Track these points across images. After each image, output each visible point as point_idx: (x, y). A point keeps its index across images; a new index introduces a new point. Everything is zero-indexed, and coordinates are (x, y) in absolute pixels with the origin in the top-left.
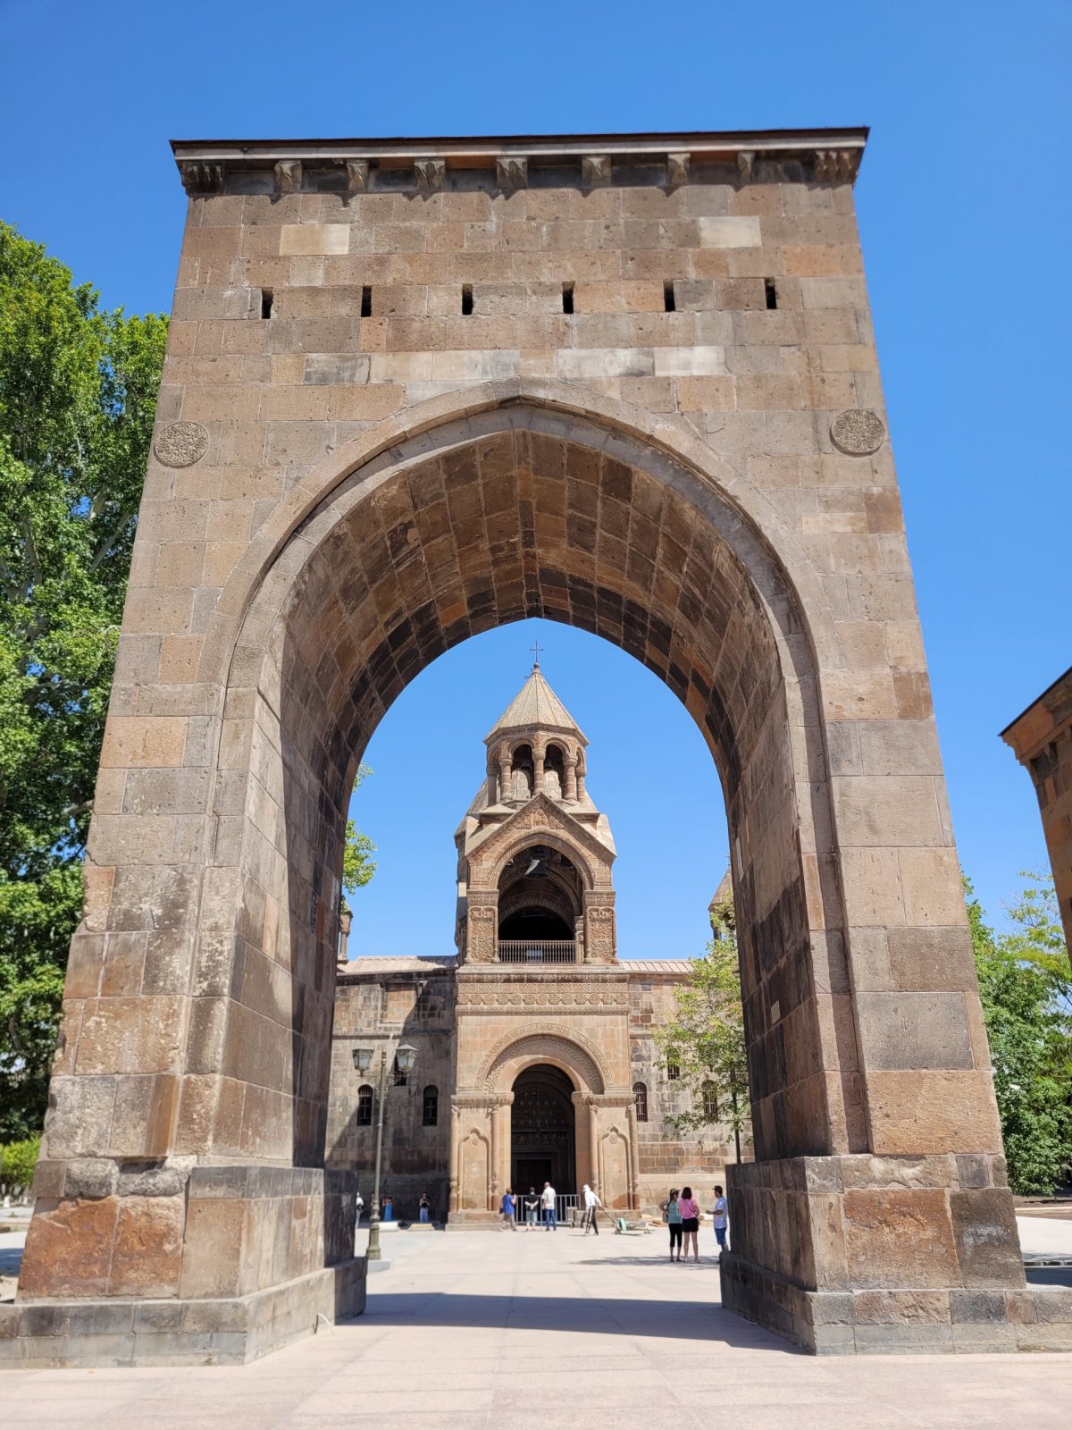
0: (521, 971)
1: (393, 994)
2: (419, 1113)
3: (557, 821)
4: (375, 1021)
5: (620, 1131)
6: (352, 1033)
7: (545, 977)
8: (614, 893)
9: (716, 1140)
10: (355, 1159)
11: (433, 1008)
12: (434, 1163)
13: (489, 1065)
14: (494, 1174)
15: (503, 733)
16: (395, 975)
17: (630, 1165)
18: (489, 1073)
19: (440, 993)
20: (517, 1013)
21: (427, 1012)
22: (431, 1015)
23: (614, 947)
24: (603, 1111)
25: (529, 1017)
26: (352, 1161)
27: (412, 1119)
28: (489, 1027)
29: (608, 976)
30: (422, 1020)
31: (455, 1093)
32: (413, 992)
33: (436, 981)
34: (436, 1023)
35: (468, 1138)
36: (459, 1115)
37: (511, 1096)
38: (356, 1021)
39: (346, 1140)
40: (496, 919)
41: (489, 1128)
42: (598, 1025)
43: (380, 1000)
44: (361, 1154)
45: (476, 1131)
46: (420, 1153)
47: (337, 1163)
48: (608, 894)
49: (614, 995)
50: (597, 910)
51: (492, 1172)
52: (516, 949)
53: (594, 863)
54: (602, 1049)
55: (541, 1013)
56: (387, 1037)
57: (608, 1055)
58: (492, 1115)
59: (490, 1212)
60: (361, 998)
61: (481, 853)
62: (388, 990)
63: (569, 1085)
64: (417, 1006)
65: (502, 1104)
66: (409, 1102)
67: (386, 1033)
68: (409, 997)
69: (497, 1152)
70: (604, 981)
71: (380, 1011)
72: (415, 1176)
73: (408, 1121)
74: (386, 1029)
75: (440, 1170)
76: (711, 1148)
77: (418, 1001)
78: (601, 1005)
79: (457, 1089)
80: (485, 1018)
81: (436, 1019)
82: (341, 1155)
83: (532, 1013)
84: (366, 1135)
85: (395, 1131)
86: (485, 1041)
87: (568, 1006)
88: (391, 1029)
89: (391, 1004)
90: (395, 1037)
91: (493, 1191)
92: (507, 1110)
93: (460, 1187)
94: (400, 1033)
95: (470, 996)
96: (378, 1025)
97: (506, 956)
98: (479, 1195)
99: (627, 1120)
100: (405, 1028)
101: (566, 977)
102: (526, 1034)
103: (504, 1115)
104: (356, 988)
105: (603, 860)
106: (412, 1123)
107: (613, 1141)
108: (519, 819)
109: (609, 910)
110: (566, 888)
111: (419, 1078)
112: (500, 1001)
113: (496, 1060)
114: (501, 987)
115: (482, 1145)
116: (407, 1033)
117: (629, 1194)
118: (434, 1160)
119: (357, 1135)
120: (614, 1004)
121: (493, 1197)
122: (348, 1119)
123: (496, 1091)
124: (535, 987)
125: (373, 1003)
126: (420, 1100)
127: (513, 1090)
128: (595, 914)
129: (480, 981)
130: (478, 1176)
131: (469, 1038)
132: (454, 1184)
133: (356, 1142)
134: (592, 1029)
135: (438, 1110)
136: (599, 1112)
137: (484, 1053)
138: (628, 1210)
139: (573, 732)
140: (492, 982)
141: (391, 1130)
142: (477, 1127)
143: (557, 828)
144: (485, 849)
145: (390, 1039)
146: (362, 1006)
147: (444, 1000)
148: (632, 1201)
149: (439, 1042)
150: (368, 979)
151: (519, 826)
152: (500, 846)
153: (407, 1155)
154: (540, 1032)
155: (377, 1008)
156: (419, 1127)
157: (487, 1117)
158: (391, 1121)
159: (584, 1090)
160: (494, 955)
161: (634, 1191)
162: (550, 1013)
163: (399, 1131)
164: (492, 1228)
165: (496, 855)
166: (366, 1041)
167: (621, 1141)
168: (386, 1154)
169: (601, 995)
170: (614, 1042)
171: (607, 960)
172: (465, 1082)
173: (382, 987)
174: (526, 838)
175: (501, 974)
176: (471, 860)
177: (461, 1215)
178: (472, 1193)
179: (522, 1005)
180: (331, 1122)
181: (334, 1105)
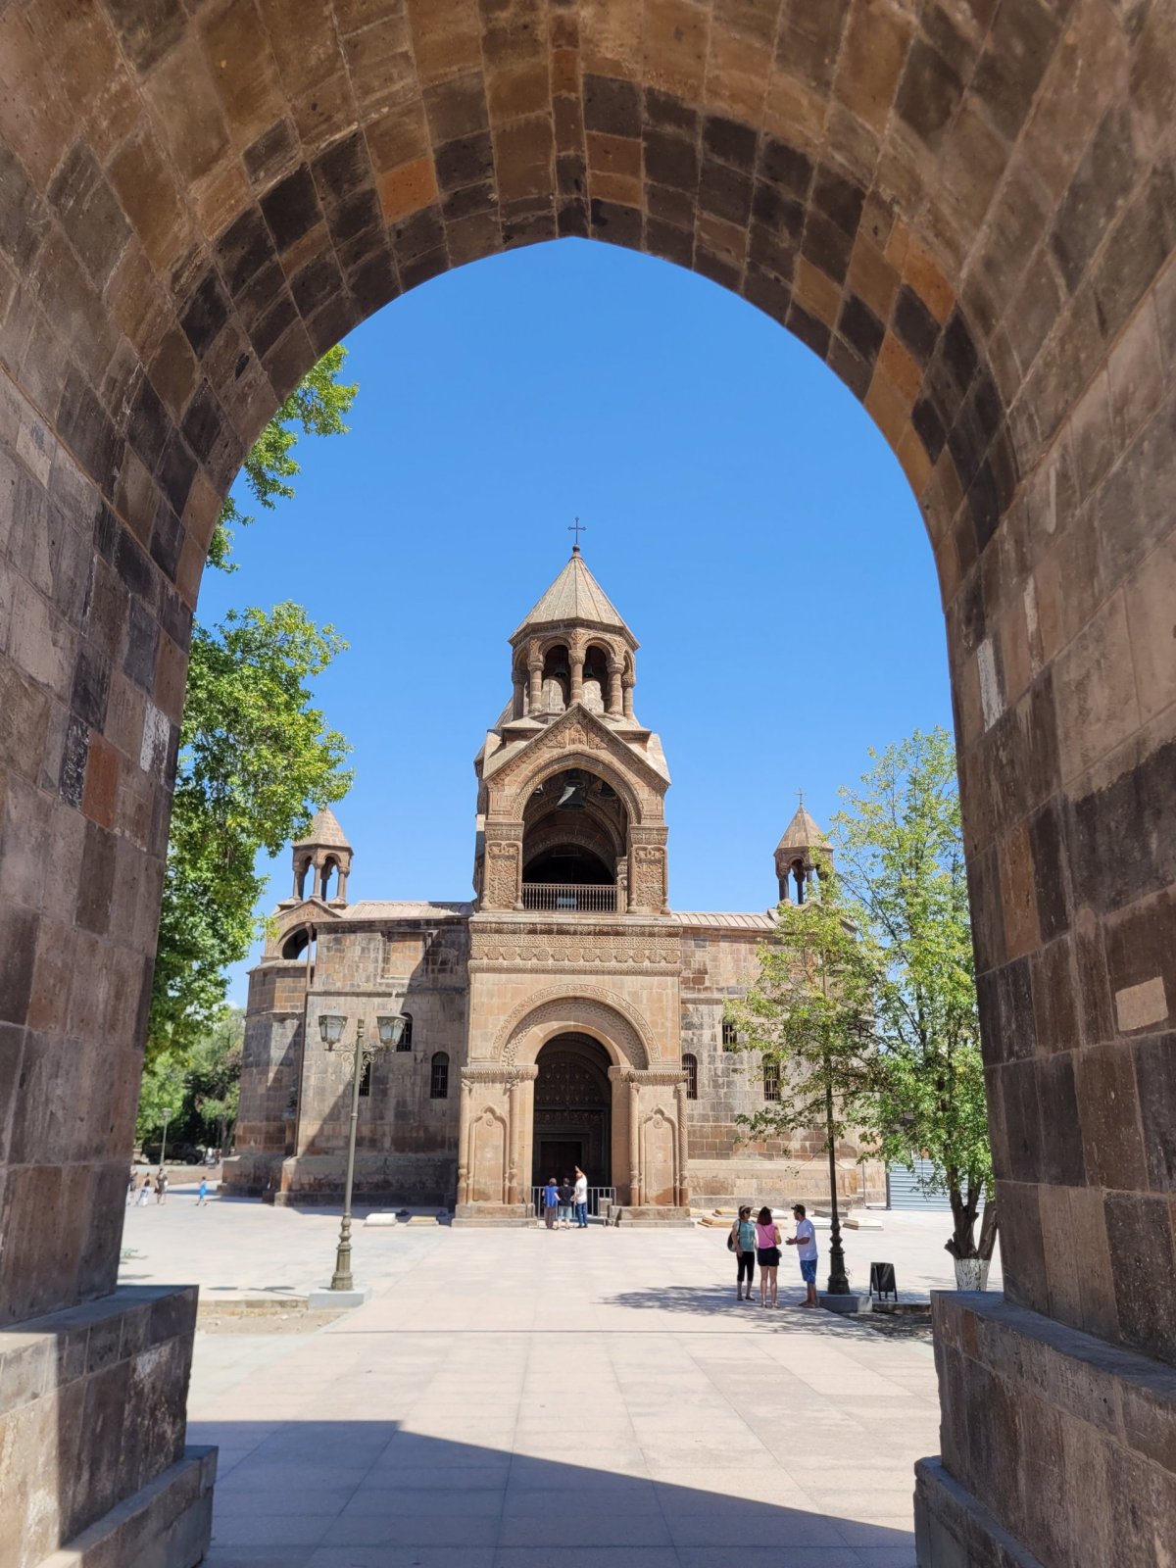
0: (549, 920)
1: (396, 944)
2: (426, 1083)
3: (597, 740)
4: (375, 976)
5: (667, 1114)
6: (347, 989)
7: (579, 928)
8: (666, 829)
11: (444, 963)
12: (443, 1142)
13: (508, 1032)
14: (511, 1161)
15: (533, 630)
16: (400, 923)
17: (677, 1150)
18: (509, 1042)
19: (452, 944)
20: (544, 971)
21: (437, 967)
22: (441, 971)
23: (664, 894)
24: (647, 1090)
25: (558, 976)
27: (417, 1089)
28: (510, 986)
29: (656, 929)
30: (431, 976)
31: (466, 1065)
32: (421, 943)
33: (448, 931)
34: (447, 979)
35: (480, 1118)
36: (470, 1091)
37: (534, 1069)
38: (353, 976)
39: (340, 1112)
40: (521, 857)
41: (507, 1106)
42: (643, 988)
43: (381, 951)
45: (491, 1111)
46: (426, 1129)
47: (328, 1139)
48: (658, 830)
49: (663, 953)
50: (645, 849)
51: (508, 1160)
52: (544, 894)
53: (643, 792)
54: (647, 1016)
55: (574, 972)
56: (389, 995)
57: (654, 1023)
58: (511, 1091)
59: (506, 1205)
60: (358, 949)
61: (503, 776)
62: (390, 939)
63: (606, 1059)
64: (426, 959)
65: (523, 1079)
66: (415, 1070)
67: (388, 990)
68: (416, 949)
70: (652, 935)
71: (381, 965)
72: (421, 1155)
73: (413, 1093)
74: (388, 985)
75: (450, 1149)
77: (427, 953)
78: (646, 963)
79: (469, 1060)
80: (504, 977)
81: (448, 975)
82: (334, 1129)
83: (562, 971)
84: (363, 1106)
85: (398, 1103)
86: (505, 1004)
87: (606, 964)
88: (393, 986)
89: (394, 957)
90: (398, 995)
91: (510, 1182)
92: (530, 1085)
93: (471, 1175)
94: (405, 990)
95: (486, 949)
96: (379, 980)
97: (532, 901)
98: (494, 1185)
99: (675, 1101)
100: (410, 985)
101: (605, 929)
102: (554, 997)
103: (526, 1092)
104: (353, 936)
105: (654, 789)
106: (417, 1095)
107: (657, 1125)
108: (551, 737)
109: (659, 849)
110: (607, 822)
111: (426, 1043)
112: (524, 956)
113: (517, 1026)
114: (524, 940)
115: (498, 1126)
116: (413, 990)
117: (675, 1188)
118: (443, 1137)
120: (663, 963)
121: (510, 1188)
123: (516, 1063)
124: (567, 940)
125: (372, 955)
126: (427, 1068)
127: (536, 1063)
128: (642, 853)
129: (498, 931)
130: (492, 1162)
131: (484, 999)
132: (463, 1171)
134: (636, 993)
135: (449, 1081)
136: (641, 1091)
137: (503, 1018)
138: (673, 1207)
139: (619, 631)
140: (514, 932)
141: (392, 1102)
142: (492, 1106)
143: (597, 748)
144: (508, 772)
145: (393, 997)
146: (360, 957)
147: (456, 953)
148: (678, 1197)
149: (452, 1001)
150: (366, 926)
151: (551, 744)
152: (526, 769)
153: (411, 1131)
154: (572, 994)
155: (377, 961)
156: (425, 1099)
157: (504, 1094)
158: (392, 1092)
159: (624, 1065)
160: (516, 900)
161: (681, 1184)
162: (585, 972)
163: (401, 1104)
164: (509, 1225)
165: (520, 779)
166: (364, 999)
167: (667, 1125)
168: (387, 1129)
169: (647, 952)
170: (661, 1008)
171: (655, 909)
172: (479, 1051)
173: (383, 936)
174: (559, 760)
175: (524, 924)
176: (491, 785)
177: (471, 1208)
178: (486, 1184)
179: (551, 961)
180: (321, 1092)
181: (326, 1072)
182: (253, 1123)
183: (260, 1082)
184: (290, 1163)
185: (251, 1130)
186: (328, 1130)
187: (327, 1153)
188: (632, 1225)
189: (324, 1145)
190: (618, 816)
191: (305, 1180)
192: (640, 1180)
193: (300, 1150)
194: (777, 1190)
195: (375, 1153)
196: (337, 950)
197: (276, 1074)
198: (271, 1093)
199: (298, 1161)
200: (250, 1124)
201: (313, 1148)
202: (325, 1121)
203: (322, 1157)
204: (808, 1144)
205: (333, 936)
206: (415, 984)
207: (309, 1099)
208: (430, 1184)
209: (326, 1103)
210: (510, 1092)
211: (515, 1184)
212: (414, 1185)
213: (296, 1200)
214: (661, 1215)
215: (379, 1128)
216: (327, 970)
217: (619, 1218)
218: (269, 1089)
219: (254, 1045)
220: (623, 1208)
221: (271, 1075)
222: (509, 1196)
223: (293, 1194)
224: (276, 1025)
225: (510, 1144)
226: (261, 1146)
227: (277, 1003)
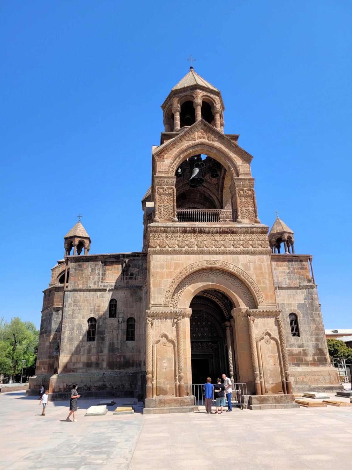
0: (194, 226)
1: (108, 267)
2: (124, 333)
3: (213, 137)
4: (98, 282)
5: (273, 335)
6: (85, 288)
7: (211, 229)
9: (299, 347)
10: (85, 361)
11: (132, 275)
12: (133, 363)
13: (173, 288)
14: (180, 368)
15: (175, 93)
16: (110, 256)
17: (282, 360)
18: (174, 295)
19: (136, 266)
20: (193, 253)
21: (128, 277)
22: (130, 278)
23: (255, 212)
24: (259, 321)
25: (201, 256)
26: (83, 362)
27: (120, 337)
28: (173, 262)
29: (254, 229)
30: (126, 281)
31: (149, 309)
32: (120, 266)
33: (134, 260)
34: (133, 282)
35: (159, 341)
36: (152, 324)
37: (190, 311)
38: (87, 282)
39: (80, 350)
40: (175, 194)
41: (175, 333)
42: (250, 262)
43: (101, 270)
44: (89, 358)
45: (165, 336)
46: (124, 357)
47: (74, 364)
48: (249, 180)
49: (260, 242)
50: (243, 190)
51: (177, 368)
52: (189, 214)
53: (239, 162)
54: (254, 278)
55: (210, 253)
56: (105, 290)
57: (259, 282)
58: (177, 323)
59: (178, 398)
60: (90, 269)
61: (163, 154)
62: (105, 265)
63: (230, 304)
64: (123, 273)
65: (184, 316)
66: (118, 327)
67: (104, 288)
68: (118, 269)
69: (182, 352)
70: (252, 233)
71: (101, 276)
72: (122, 371)
73: (118, 339)
74: (104, 286)
75: (137, 367)
76: (297, 351)
77: (123, 271)
78: (251, 248)
79: (151, 306)
80: (169, 257)
81: (134, 280)
82: (77, 359)
83: (203, 253)
84: (92, 346)
85: (110, 343)
86: (170, 272)
87: (228, 249)
88: (107, 286)
89: (107, 273)
90: (109, 290)
91: (180, 382)
92: (187, 320)
93: (154, 378)
94: (113, 288)
95: (158, 242)
96: (100, 284)
97: (182, 217)
98: (169, 384)
99: (276, 327)
100: (115, 285)
101: (226, 230)
102: (198, 268)
103: (186, 324)
104: (87, 263)
105: (244, 160)
106: (120, 340)
107: (267, 342)
108: (188, 135)
109: (250, 190)
110: (212, 195)
111: (124, 313)
112: (180, 245)
113: (178, 286)
114: (181, 236)
115: (170, 347)
116: (117, 288)
117: (283, 382)
118: (133, 361)
119: (87, 347)
120: (260, 248)
121: (180, 386)
122: (81, 337)
123: (179, 307)
124: (205, 236)
125: (97, 272)
126: (124, 326)
127: (190, 307)
128: (241, 192)
129: (165, 232)
130: (168, 369)
131: (158, 270)
132: (149, 376)
133: (86, 351)
134: (246, 265)
135: (136, 331)
136: (255, 321)
137: (170, 280)
138: (283, 395)
139: (218, 94)
140: (174, 232)
141: (107, 344)
142: (166, 333)
143: (213, 141)
144: (166, 152)
145: (107, 291)
146: (91, 273)
147: (137, 270)
148: (285, 387)
149: (136, 293)
150: (94, 259)
151: (188, 139)
152: (175, 151)
153: (117, 358)
154: (209, 266)
155: (99, 275)
156: (123, 341)
157: (173, 326)
158: (107, 338)
159: (243, 306)
160: (174, 217)
161: (286, 380)
162: (216, 253)
163: (112, 345)
164: (181, 411)
165: (173, 155)
166: (93, 293)
167: (273, 342)
168: (105, 357)
169: (250, 242)
170: (262, 273)
171: (251, 220)
172: (156, 301)
173: (102, 263)
174: (192, 147)
175: (180, 227)
176: (157, 158)
177: (155, 401)
178: (164, 383)
179: (196, 248)
180: (71, 339)
181: (73, 329)
182: (43, 360)
183: (47, 340)
184: (54, 377)
185: (42, 363)
186: (74, 359)
187: (73, 371)
188: (260, 408)
189: (72, 367)
190: (218, 192)
191: (62, 386)
192: (261, 378)
193: (60, 370)
194: (305, 382)
195: (98, 371)
196: (80, 270)
197: (54, 336)
198: (52, 345)
199: (58, 376)
200: (42, 360)
201: (66, 369)
202: (73, 355)
203: (71, 373)
204: (316, 357)
205: (78, 263)
206: (118, 285)
207: (65, 344)
208: (127, 386)
209: (73, 346)
210: (176, 325)
211: (182, 383)
212: (119, 386)
213: (56, 397)
214: (277, 400)
215: (100, 357)
216: (75, 279)
217: (250, 403)
218: (50, 343)
219: (45, 323)
220: (252, 396)
221: (52, 337)
222: (179, 391)
223: (55, 394)
224: (54, 313)
225: (179, 357)
226: (46, 371)
227: (55, 303)
